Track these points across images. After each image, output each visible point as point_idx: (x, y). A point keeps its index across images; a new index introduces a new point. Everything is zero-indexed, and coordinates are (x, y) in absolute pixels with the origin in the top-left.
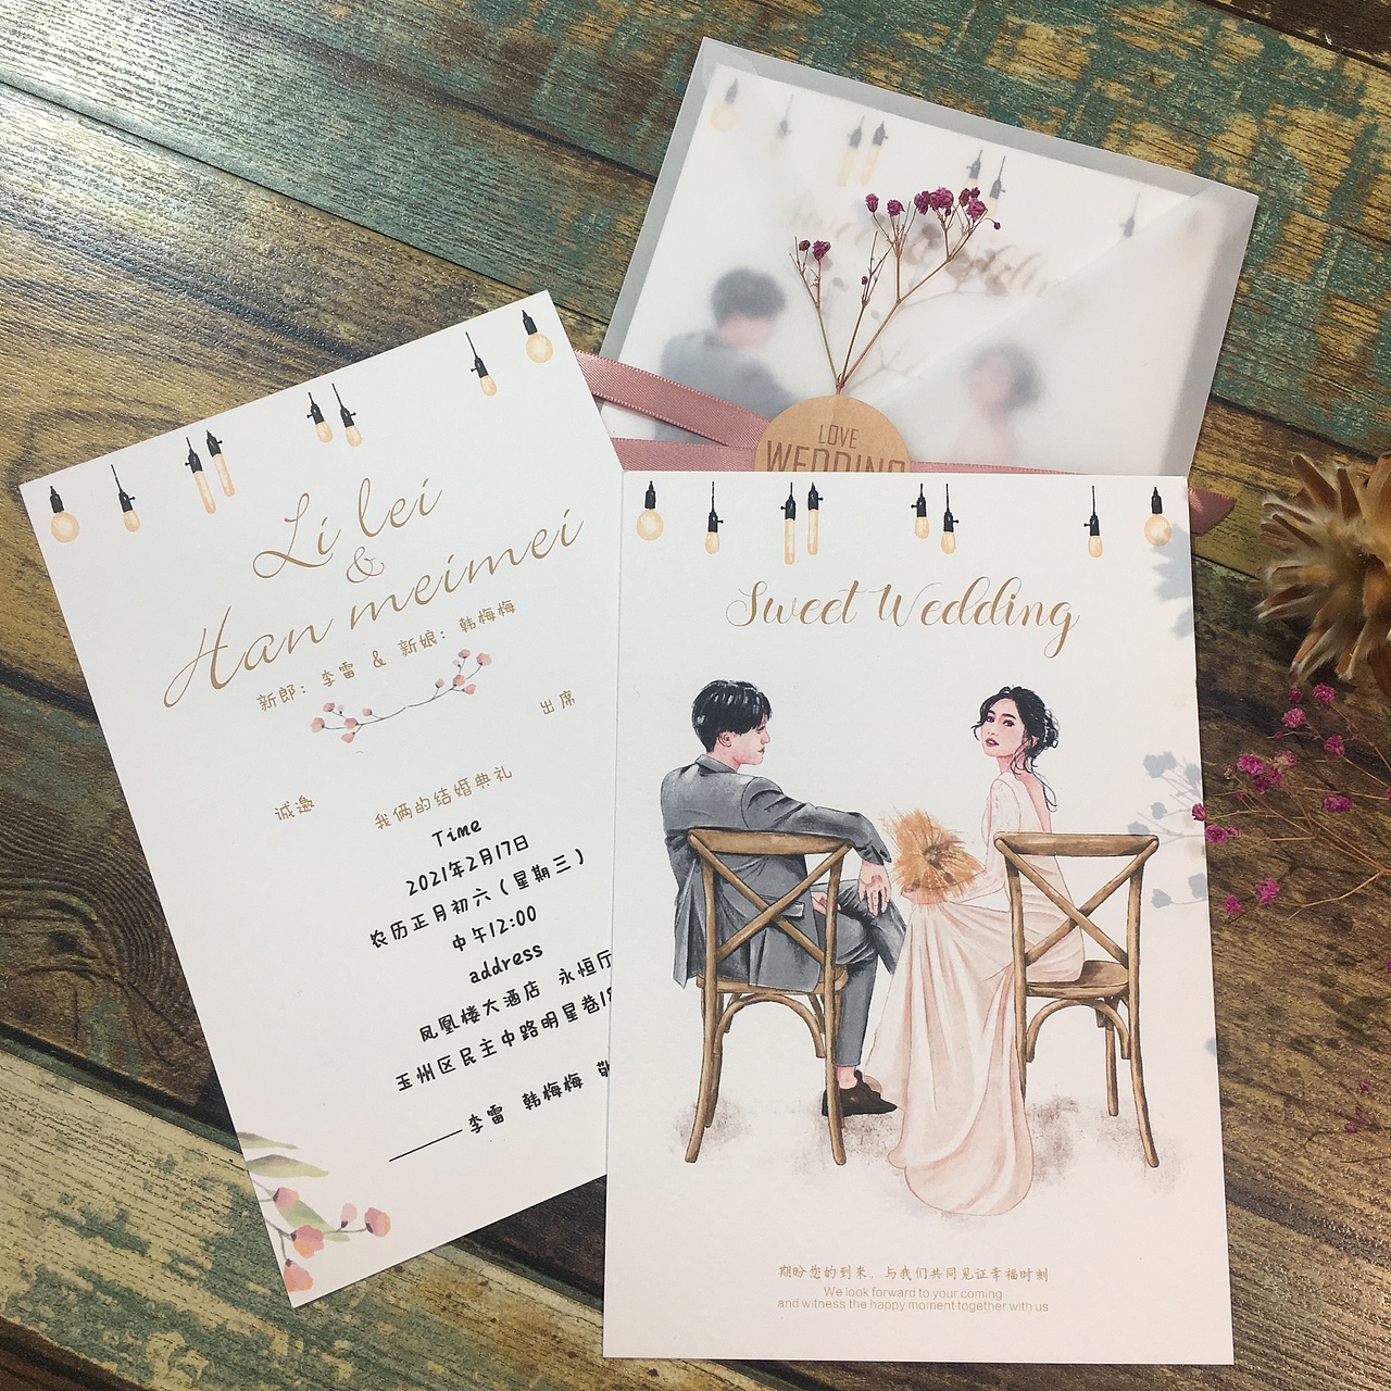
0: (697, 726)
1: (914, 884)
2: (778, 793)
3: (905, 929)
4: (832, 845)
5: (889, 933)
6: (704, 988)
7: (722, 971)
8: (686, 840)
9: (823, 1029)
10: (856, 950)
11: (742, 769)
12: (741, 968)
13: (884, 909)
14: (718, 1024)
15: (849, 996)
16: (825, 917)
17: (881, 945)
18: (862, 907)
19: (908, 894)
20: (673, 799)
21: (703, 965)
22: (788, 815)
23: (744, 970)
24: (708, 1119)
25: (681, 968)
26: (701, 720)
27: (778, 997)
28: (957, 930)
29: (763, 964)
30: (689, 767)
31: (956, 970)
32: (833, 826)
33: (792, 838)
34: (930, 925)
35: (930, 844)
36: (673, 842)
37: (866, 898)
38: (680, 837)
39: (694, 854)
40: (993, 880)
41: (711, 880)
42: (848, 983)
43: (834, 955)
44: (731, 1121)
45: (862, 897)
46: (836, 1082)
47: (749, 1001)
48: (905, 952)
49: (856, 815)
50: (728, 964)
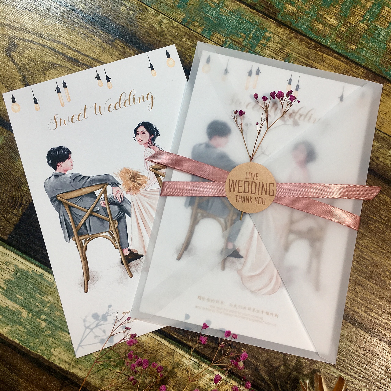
0: (49, 164)
1: (130, 189)
2: (81, 176)
3: (131, 203)
4: (102, 186)
5: (126, 206)
6: (75, 241)
7: (80, 234)
8: (56, 199)
9: (115, 240)
10: (118, 214)
11: (68, 172)
12: (85, 231)
13: (123, 199)
14: (83, 250)
15: (120, 228)
16: (106, 207)
17: (125, 210)
18: (116, 201)
19: (129, 193)
20: (48, 188)
21: (73, 234)
22: (86, 182)
23: (86, 231)
24: (88, 278)
25: (67, 237)
26: (50, 162)
27: (98, 236)
28: (146, 199)
29: (92, 227)
30: (51, 177)
31: (149, 210)
32: (100, 180)
33: (89, 188)
34: (138, 199)
35: (131, 176)
36: (53, 201)
37: (116, 198)
38: (54, 199)
39: (60, 202)
40: (152, 180)
41: (68, 208)
42: (118, 225)
43: (112, 218)
44: (95, 276)
45: (115, 198)
46: (123, 254)
47: (90, 240)
48: (133, 210)
49: (106, 175)
50: (81, 231)
